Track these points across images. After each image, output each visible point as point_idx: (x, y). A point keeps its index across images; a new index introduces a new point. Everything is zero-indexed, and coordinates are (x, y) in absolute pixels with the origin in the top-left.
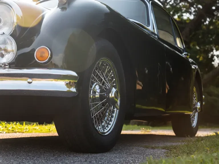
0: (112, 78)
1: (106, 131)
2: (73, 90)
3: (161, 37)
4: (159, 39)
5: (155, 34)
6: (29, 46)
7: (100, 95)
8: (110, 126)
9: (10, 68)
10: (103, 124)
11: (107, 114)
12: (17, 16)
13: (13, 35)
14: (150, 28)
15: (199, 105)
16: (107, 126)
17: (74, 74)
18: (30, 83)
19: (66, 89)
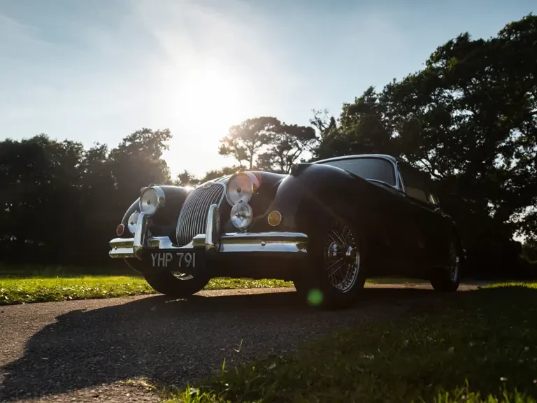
0: (351, 237)
1: (346, 288)
2: (304, 251)
3: (409, 194)
4: (407, 196)
5: (402, 192)
6: (263, 214)
7: (338, 254)
8: (350, 284)
9: (248, 232)
10: (343, 281)
11: (348, 272)
12: (254, 185)
13: (249, 203)
14: (397, 187)
15: (457, 260)
16: (347, 284)
17: (305, 236)
18: (263, 245)
19: (297, 250)
